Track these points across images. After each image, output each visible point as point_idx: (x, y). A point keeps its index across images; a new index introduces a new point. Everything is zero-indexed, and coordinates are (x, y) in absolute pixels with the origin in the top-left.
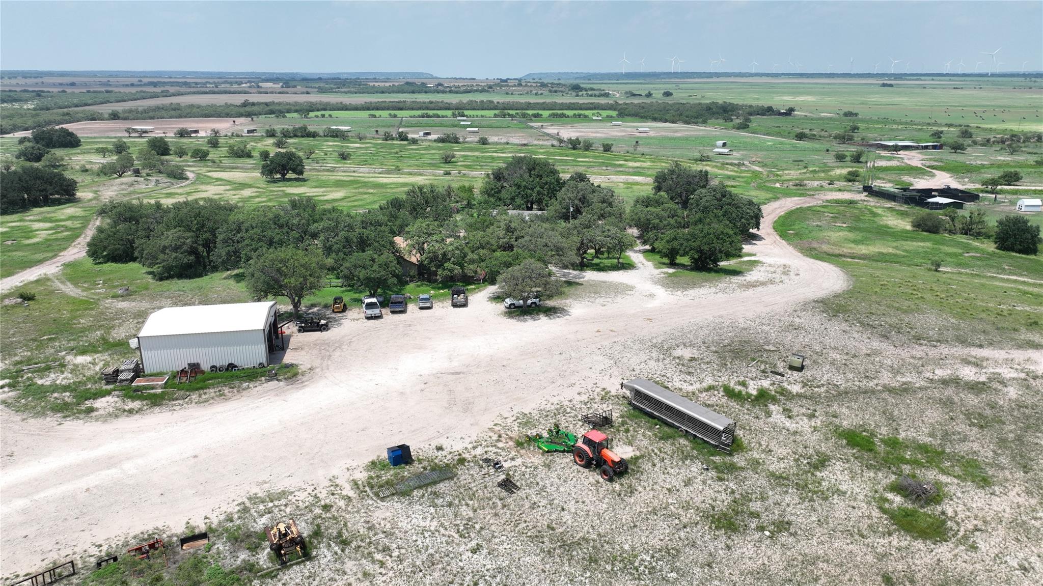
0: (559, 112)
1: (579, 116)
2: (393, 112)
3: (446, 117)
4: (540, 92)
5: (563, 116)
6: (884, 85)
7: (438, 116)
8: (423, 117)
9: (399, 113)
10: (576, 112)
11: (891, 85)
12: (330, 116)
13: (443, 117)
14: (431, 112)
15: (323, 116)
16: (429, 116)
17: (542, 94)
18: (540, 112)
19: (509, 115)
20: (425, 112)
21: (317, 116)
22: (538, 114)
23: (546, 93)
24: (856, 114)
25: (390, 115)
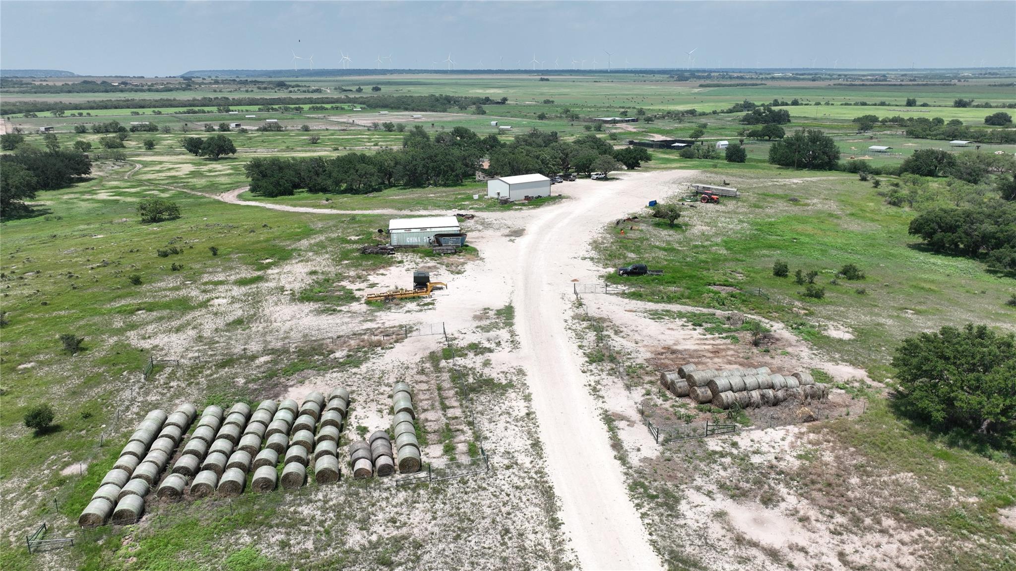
0: (319, 105)
1: (337, 108)
2: (156, 110)
3: (212, 112)
4: (250, 89)
5: (323, 109)
6: (542, 80)
7: (204, 112)
8: (189, 113)
9: (164, 110)
10: (334, 105)
11: (547, 80)
12: (89, 114)
13: (208, 112)
14: (196, 109)
15: (81, 115)
16: (195, 112)
17: (252, 91)
18: (301, 106)
19: (273, 109)
20: (191, 108)
21: (73, 115)
22: (299, 107)
23: (255, 90)
24: (553, 102)
25: (154, 112)
